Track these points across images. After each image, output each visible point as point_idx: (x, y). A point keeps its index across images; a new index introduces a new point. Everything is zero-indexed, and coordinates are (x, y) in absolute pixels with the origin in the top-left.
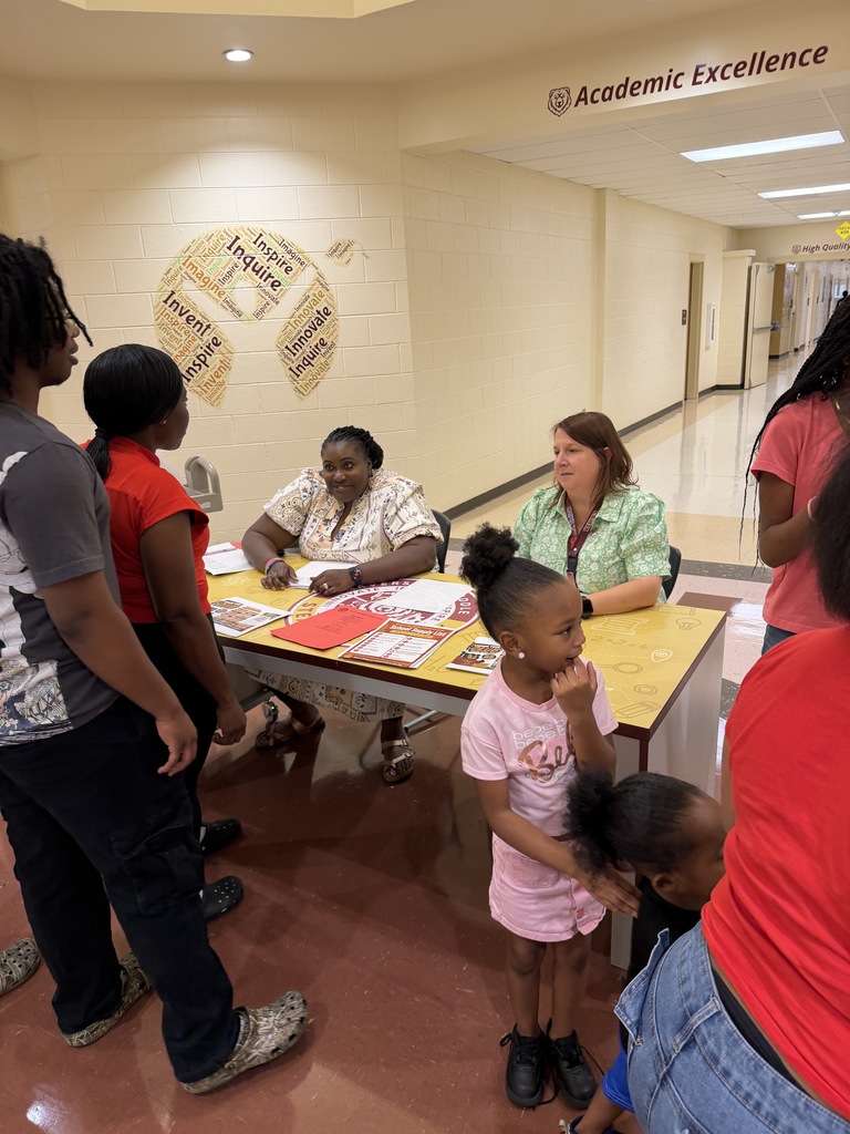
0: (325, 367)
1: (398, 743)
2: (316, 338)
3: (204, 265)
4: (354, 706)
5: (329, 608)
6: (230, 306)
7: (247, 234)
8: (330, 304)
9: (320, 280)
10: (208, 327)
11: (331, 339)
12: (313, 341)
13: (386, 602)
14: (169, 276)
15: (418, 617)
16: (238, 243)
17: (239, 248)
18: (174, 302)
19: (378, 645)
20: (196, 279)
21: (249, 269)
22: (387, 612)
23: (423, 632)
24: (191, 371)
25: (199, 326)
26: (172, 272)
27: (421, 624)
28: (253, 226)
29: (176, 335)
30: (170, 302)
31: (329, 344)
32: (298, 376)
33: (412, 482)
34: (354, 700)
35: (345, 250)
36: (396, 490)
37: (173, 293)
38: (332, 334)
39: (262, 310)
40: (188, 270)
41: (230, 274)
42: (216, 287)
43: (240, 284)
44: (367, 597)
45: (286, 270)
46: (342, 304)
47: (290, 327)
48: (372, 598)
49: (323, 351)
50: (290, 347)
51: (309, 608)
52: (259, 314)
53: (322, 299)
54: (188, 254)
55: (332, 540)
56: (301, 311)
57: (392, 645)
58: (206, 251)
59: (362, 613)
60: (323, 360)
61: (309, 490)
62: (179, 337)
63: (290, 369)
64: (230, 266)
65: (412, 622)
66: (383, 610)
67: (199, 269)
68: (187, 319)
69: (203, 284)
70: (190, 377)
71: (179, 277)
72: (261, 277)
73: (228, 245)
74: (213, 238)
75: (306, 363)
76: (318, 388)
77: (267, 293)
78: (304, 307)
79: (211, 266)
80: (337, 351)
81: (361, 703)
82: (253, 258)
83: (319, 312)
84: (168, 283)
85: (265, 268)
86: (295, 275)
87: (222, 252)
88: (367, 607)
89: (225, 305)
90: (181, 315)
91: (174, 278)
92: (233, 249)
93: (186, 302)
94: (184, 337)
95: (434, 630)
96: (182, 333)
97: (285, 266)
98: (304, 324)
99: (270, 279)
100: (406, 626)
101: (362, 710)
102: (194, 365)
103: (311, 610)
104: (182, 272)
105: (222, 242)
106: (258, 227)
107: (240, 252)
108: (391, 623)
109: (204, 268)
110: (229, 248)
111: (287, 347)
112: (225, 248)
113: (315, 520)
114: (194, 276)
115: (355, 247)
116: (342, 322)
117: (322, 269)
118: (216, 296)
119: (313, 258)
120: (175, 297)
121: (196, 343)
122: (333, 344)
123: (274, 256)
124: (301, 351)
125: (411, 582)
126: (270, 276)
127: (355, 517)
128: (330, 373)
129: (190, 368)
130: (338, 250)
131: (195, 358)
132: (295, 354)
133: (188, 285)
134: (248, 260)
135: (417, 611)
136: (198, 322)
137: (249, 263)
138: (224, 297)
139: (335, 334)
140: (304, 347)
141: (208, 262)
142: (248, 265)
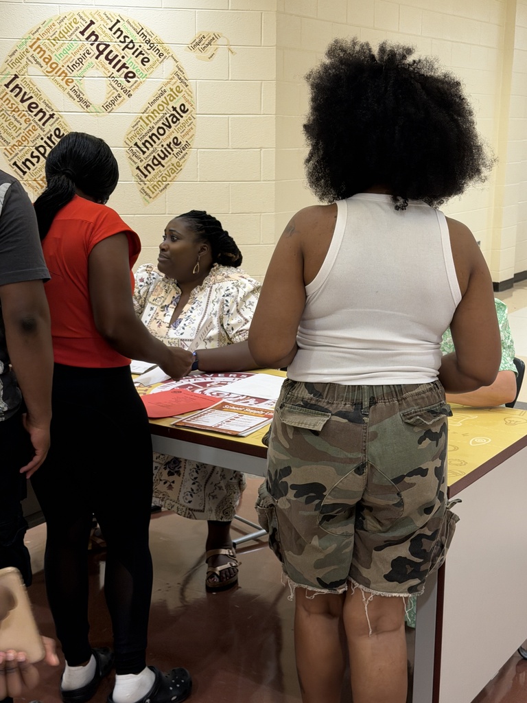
0: (177, 168)
1: (224, 552)
2: (169, 137)
3: (53, 49)
4: (182, 501)
5: (163, 390)
6: (78, 96)
7: (102, 20)
8: (187, 101)
9: (179, 75)
10: (52, 116)
11: (186, 138)
12: (166, 140)
13: (222, 389)
14: (14, 58)
15: (252, 401)
16: (92, 28)
17: (93, 33)
18: (17, 86)
19: (209, 418)
20: (43, 64)
21: (102, 57)
22: (221, 396)
23: (255, 412)
24: (28, 163)
25: (41, 114)
26: (17, 55)
27: (256, 406)
28: (109, 11)
29: (16, 123)
30: (11, 86)
31: (184, 143)
32: (146, 176)
33: (254, 281)
34: (182, 495)
35: (209, 44)
36: (237, 286)
37: (16, 77)
38: (187, 133)
39: (113, 102)
40: (35, 53)
41: (80, 61)
42: (65, 74)
43: (90, 72)
44: (204, 384)
45: (142, 61)
46: (201, 100)
47: (141, 122)
48: (208, 385)
49: (176, 151)
50: (140, 144)
51: (145, 388)
52: (109, 106)
53: (180, 95)
54: (37, 36)
55: (169, 327)
56: (155, 106)
57: (223, 419)
58: (57, 35)
59: (197, 395)
60: (174, 160)
61: (145, 280)
62: (18, 125)
63: (138, 168)
64: (82, 52)
65: (246, 405)
66: (218, 394)
67: (48, 53)
68: (29, 106)
69: (50, 70)
70: (26, 170)
71: (24, 61)
72: (114, 67)
73: (81, 29)
74: (66, 21)
75: (156, 162)
76: (167, 191)
77: (119, 85)
78: (159, 102)
79: (61, 51)
80: (191, 152)
81: (189, 498)
82: (107, 46)
83: (174, 109)
84: (12, 65)
85: (119, 58)
86: (152, 67)
87: (74, 37)
88: (202, 391)
89: (72, 94)
90: (22, 101)
91: (18, 61)
92: (87, 34)
93: (29, 87)
94: (24, 125)
95: (265, 411)
96: (22, 121)
97: (141, 57)
98: (156, 122)
99: (124, 69)
100: (239, 406)
101: (190, 506)
102: (32, 156)
103: (146, 390)
104: (29, 55)
105: (75, 26)
106: (115, 13)
107: (93, 38)
108: (225, 404)
109: (52, 52)
110: (82, 33)
111: (136, 144)
112: (77, 32)
113: (152, 309)
114: (40, 60)
115: (219, 41)
116: (200, 121)
117: (182, 63)
118: (63, 83)
119: (174, 50)
120: (17, 81)
121: (36, 133)
122: (188, 144)
123: (131, 45)
124: (151, 149)
125: (249, 376)
126: (124, 66)
127: (194, 306)
128: (181, 176)
129: (27, 160)
130: (202, 43)
131: (33, 149)
132: (144, 153)
133: (33, 69)
134: (102, 47)
135: (252, 397)
136: (41, 111)
137: (103, 51)
138: (71, 85)
139: (190, 134)
140: (155, 146)
141: (57, 46)
142: (101, 53)
